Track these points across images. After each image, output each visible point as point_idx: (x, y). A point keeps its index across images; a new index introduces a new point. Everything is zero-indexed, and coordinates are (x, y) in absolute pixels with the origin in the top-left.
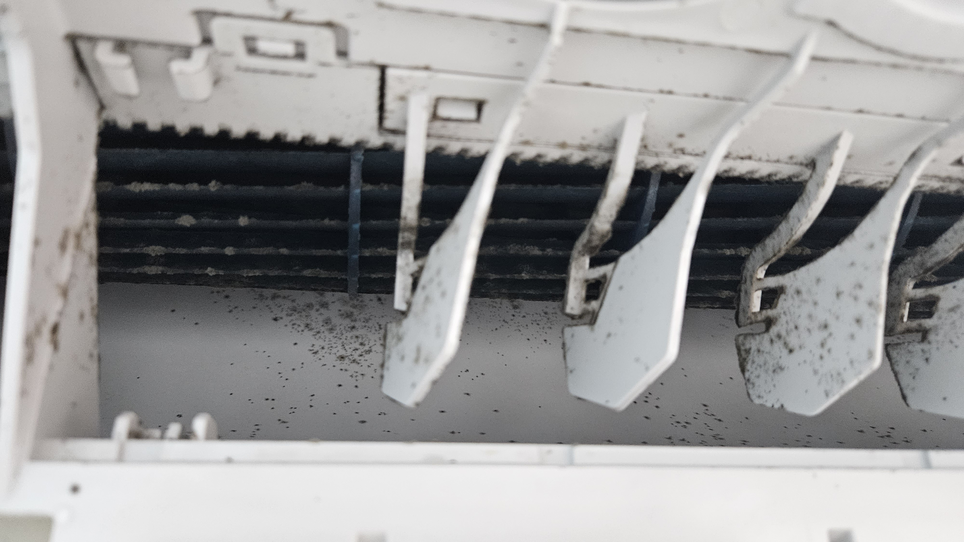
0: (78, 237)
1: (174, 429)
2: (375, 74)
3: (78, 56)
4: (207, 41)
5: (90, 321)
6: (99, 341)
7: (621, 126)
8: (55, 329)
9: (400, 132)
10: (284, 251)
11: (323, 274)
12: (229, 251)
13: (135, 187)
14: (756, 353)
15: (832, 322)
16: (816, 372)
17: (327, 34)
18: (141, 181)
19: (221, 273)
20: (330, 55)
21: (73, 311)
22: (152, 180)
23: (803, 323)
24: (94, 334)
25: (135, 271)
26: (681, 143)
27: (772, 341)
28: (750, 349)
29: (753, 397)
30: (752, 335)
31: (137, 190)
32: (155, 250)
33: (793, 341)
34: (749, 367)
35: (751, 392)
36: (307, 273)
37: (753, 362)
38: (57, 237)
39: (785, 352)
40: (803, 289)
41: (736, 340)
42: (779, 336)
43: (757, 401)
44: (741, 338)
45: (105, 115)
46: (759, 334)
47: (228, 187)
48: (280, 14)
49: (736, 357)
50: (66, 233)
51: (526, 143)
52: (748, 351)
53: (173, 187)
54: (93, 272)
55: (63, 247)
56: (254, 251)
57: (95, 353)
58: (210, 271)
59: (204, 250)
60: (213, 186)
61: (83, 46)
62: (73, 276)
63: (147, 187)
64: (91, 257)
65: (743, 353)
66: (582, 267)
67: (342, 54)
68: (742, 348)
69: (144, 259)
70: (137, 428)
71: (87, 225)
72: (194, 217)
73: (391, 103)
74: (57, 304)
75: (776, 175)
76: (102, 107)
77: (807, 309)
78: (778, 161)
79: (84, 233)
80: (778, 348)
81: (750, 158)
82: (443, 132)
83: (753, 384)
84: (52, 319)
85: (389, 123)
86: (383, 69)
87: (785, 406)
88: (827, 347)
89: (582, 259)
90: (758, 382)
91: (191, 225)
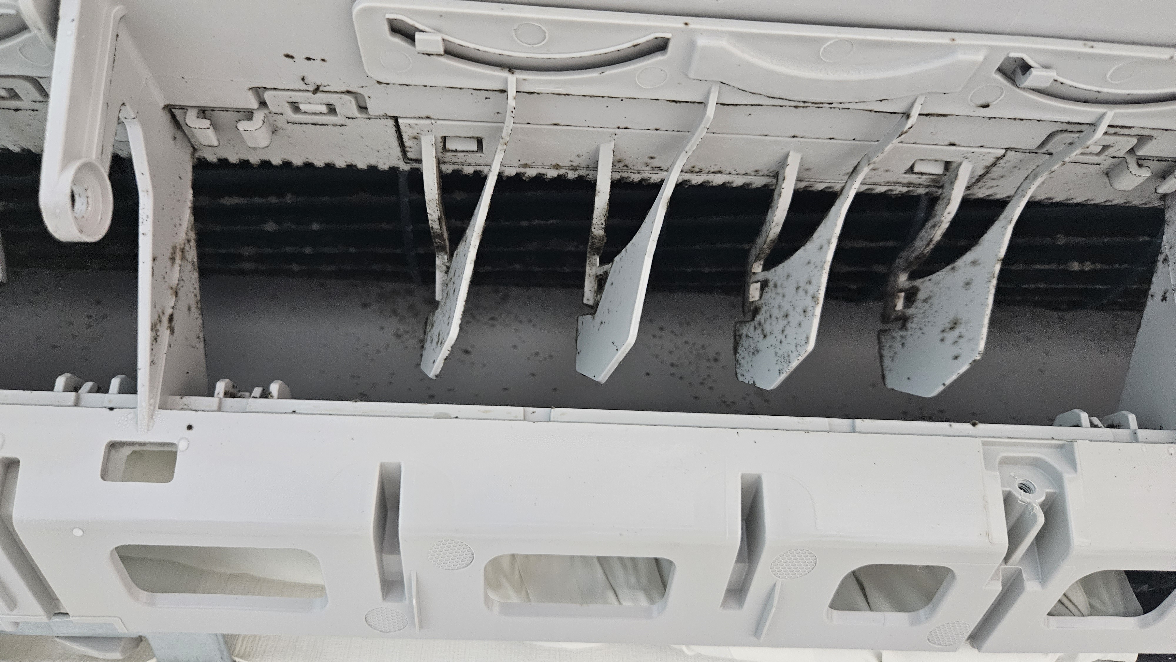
0: (183, 251)
1: (257, 391)
2: (391, 123)
3: (173, 117)
4: (263, 104)
5: (195, 312)
6: (203, 327)
7: (597, 153)
8: (171, 319)
9: (419, 161)
10: (352, 250)
11: (389, 268)
12: (308, 250)
13: (227, 201)
14: (745, 337)
15: (791, 313)
16: (776, 353)
17: (348, 98)
18: (231, 195)
19: (304, 268)
20: (354, 111)
21: (183, 305)
22: (238, 195)
23: (775, 312)
24: (200, 322)
25: (234, 267)
26: (655, 163)
27: (755, 328)
28: (742, 334)
29: (739, 375)
30: (745, 322)
31: (228, 203)
32: (248, 251)
33: (767, 328)
34: (740, 350)
35: (738, 371)
36: (376, 267)
37: (742, 346)
38: (168, 254)
39: (762, 336)
40: (779, 284)
41: (735, 326)
42: (760, 324)
43: (741, 379)
44: (738, 325)
45: (197, 155)
46: (748, 322)
47: (300, 199)
48: (311, 88)
49: (732, 341)
50: (174, 248)
51: (526, 166)
52: (740, 336)
53: (257, 200)
54: (196, 274)
55: (173, 259)
56: (326, 250)
57: (201, 335)
58: (295, 267)
59: (288, 249)
60: (289, 199)
61: (176, 112)
62: (181, 279)
63: (236, 201)
64: (193, 264)
65: (737, 337)
66: (594, 265)
67: (363, 108)
68: (738, 334)
69: (240, 258)
70: (231, 389)
71: (189, 241)
72: (276, 223)
73: (408, 143)
74: (172, 301)
75: (751, 185)
76: (195, 150)
77: (779, 299)
78: (746, 174)
79: (187, 248)
80: (757, 335)
81: (720, 172)
82: (454, 160)
83: (740, 364)
84: (169, 311)
85: (410, 155)
86: (396, 119)
87: (756, 383)
88: (785, 333)
89: (594, 257)
90: (743, 362)
91: (275, 231)
